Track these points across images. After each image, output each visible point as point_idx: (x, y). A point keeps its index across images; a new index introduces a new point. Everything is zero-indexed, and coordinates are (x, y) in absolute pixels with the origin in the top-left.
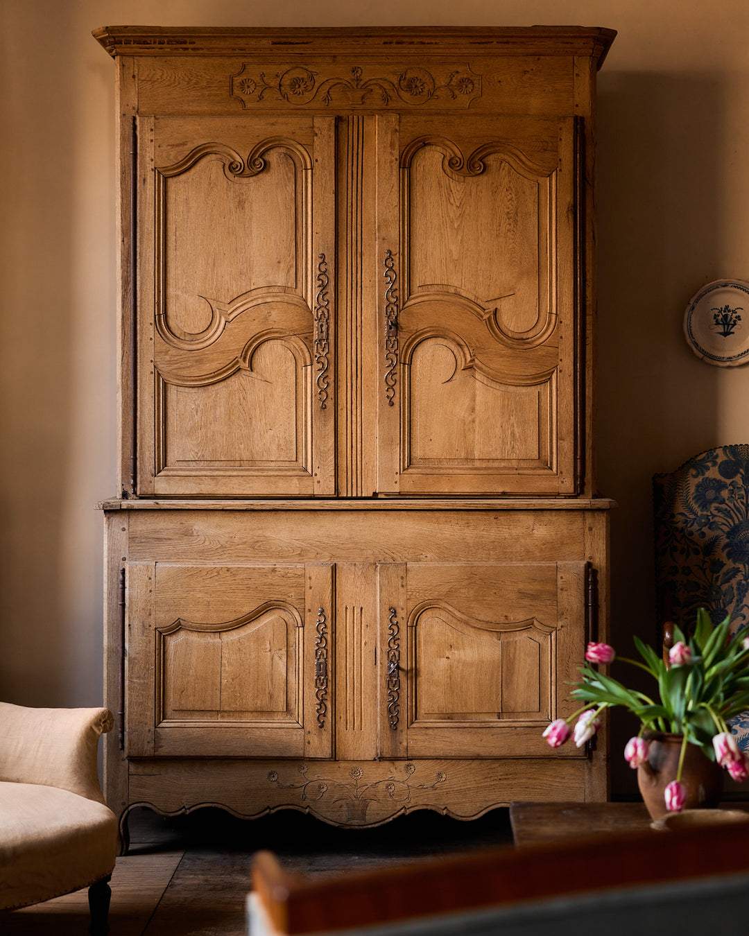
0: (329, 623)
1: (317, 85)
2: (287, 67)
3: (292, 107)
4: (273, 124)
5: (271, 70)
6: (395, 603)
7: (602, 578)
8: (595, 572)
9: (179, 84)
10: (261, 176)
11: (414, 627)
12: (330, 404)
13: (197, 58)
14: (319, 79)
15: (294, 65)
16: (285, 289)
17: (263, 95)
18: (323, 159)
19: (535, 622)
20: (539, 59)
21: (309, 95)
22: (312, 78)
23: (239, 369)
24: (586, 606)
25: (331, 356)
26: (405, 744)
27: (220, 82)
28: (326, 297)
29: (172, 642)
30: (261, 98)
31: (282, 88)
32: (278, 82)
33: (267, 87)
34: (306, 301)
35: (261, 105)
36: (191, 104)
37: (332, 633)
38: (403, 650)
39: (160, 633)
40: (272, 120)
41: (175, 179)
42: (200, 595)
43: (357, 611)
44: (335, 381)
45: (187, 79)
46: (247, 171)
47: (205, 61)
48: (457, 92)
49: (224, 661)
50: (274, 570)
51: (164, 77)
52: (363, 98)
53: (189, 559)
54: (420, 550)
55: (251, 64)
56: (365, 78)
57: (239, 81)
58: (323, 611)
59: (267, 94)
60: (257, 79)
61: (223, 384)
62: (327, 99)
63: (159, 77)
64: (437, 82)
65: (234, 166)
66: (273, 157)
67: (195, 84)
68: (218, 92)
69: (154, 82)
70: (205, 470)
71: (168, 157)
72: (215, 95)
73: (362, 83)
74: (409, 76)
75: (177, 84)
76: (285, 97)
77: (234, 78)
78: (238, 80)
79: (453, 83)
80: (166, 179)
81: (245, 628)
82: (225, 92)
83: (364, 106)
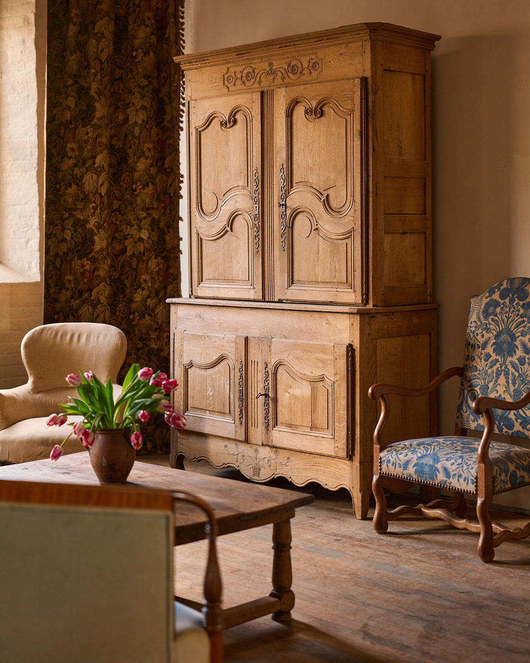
0: (244, 369)
1: (256, 75)
2: (244, 67)
3: (247, 88)
4: (237, 99)
5: (240, 69)
6: (267, 360)
7: (357, 354)
8: (353, 351)
9: (205, 82)
10: (234, 126)
11: (275, 374)
12: (260, 249)
13: (211, 67)
14: (256, 71)
15: (247, 66)
16: (244, 188)
17: (235, 83)
18: (256, 115)
19: (325, 377)
20: (347, 46)
21: (253, 81)
22: (254, 71)
23: (227, 231)
24: (347, 370)
25: (260, 223)
26: (271, 438)
27: (220, 78)
28: (258, 191)
29: (190, 371)
30: (235, 85)
31: (243, 79)
32: (241, 75)
33: (237, 79)
34: (251, 193)
35: (235, 88)
36: (209, 92)
37: (245, 374)
38: (270, 386)
39: (186, 367)
40: (237, 96)
41: (204, 132)
42: (198, 349)
43: (256, 363)
44: (262, 237)
45: (208, 79)
46: (228, 125)
47: (214, 68)
48: (312, 70)
49: (207, 384)
50: (224, 338)
51: (200, 79)
52: (273, 79)
54: (281, 331)
55: (231, 67)
56: (274, 68)
58: (241, 362)
59: (237, 83)
60: (233, 75)
61: (222, 239)
62: (260, 82)
63: (198, 79)
64: (304, 66)
65: (223, 123)
66: (238, 116)
67: (211, 81)
68: (219, 84)
69: (197, 82)
70: (215, 284)
71: (200, 121)
72: (218, 86)
73: (273, 71)
74: (292, 64)
76: (244, 83)
78: (226, 76)
79: (310, 65)
80: (200, 132)
81: (215, 367)
82: (221, 84)
83: (274, 83)
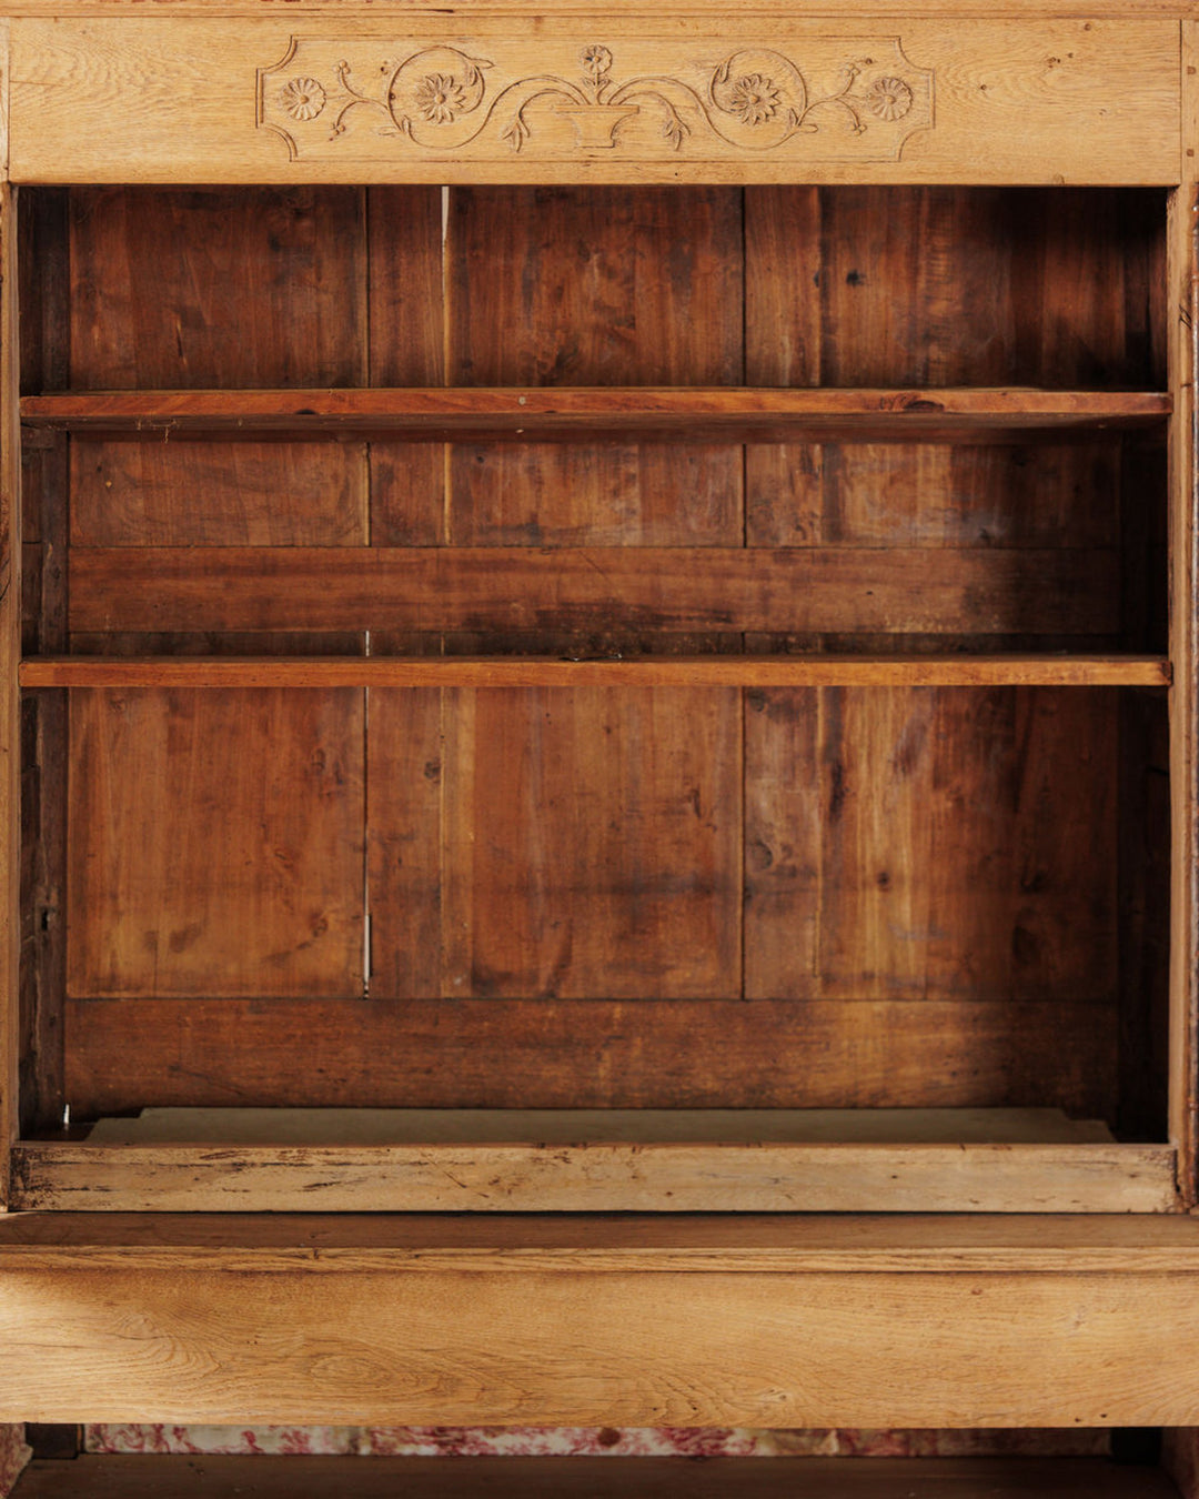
1: (490, 96)
2: (410, 47)
3: (424, 153)
5: (368, 54)
9: (120, 92)
13: (167, 23)
14: (496, 80)
15: (428, 43)
17: (345, 121)
20: (1087, 28)
21: (467, 123)
22: (477, 76)
27: (230, 87)
30: (339, 128)
31: (397, 104)
32: (386, 88)
33: (356, 100)
35: (339, 149)
36: (149, 146)
45: (142, 81)
47: (189, 29)
48: (866, 116)
51: (80, 74)
52: (614, 130)
53: (128, 1402)
54: (768, 1379)
55: (314, 37)
56: (620, 76)
57: (279, 86)
59: (354, 120)
60: (330, 80)
62: (519, 134)
63: (67, 75)
64: (814, 89)
67: (165, 91)
68: (224, 115)
69: (54, 86)
72: (216, 123)
73: (612, 89)
74: (738, 71)
75: (113, 92)
76: (405, 127)
77: (267, 77)
78: (276, 82)
79: (855, 90)
82: (243, 113)
83: (617, 152)
